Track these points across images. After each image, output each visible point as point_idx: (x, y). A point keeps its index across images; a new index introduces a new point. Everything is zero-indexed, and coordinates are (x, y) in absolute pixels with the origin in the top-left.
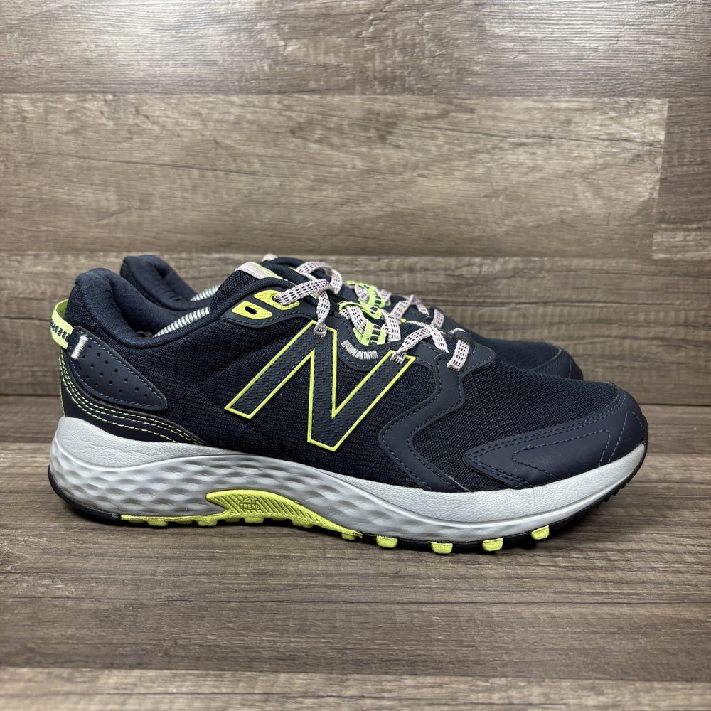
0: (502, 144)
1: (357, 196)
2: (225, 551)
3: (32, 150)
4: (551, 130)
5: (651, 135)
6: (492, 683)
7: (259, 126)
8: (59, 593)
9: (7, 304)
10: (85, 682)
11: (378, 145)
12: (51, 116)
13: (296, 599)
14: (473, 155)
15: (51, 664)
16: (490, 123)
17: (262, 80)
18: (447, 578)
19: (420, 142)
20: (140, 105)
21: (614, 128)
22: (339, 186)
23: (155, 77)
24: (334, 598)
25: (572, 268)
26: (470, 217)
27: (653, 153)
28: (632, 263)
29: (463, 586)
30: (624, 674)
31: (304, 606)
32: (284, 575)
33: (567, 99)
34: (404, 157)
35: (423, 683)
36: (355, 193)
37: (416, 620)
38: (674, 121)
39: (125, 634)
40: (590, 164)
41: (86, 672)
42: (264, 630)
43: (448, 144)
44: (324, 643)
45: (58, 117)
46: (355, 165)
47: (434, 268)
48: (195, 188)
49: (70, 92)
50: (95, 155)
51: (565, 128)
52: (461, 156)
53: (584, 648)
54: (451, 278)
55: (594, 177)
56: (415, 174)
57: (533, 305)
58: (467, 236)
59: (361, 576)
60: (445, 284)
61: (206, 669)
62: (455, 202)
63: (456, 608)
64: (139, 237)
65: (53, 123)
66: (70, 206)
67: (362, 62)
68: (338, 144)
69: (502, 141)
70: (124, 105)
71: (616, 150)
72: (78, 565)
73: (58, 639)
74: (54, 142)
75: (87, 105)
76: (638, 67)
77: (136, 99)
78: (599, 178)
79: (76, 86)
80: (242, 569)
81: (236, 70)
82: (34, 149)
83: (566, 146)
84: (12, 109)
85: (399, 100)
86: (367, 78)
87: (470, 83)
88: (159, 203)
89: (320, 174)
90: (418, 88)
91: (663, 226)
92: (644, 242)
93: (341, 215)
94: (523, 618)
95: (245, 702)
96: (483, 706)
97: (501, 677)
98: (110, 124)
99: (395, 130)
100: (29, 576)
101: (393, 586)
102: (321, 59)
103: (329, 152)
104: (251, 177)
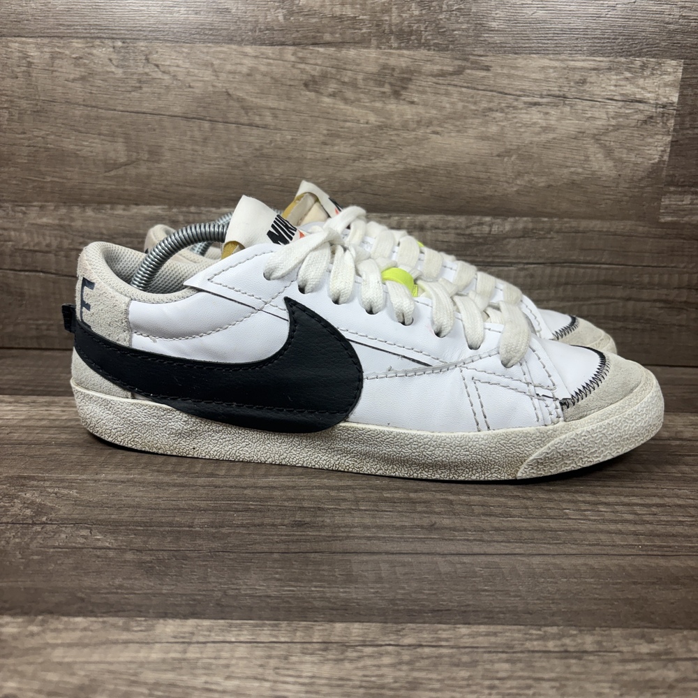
0: (516, 103)
1: (370, 152)
2: (259, 503)
3: (37, 98)
4: (566, 89)
5: (665, 97)
6: (545, 632)
7: (272, 78)
8: (99, 544)
9: (11, 256)
10: (141, 631)
11: (393, 101)
12: (57, 61)
13: (338, 550)
14: (487, 114)
15: (104, 613)
16: (506, 82)
17: (276, 30)
18: (483, 531)
19: (434, 98)
20: (150, 53)
21: (629, 89)
22: (352, 142)
23: (166, 24)
24: (375, 549)
25: (581, 229)
26: (482, 175)
27: (666, 115)
28: (641, 226)
29: (500, 538)
30: (670, 623)
31: (347, 557)
32: (321, 526)
33: (584, 58)
34: (418, 114)
35: (478, 632)
36: (368, 149)
37: (459, 570)
38: (688, 83)
39: (173, 585)
40: (603, 125)
41: (141, 621)
42: (312, 581)
43: (462, 101)
44: (374, 593)
45: (65, 63)
46: (368, 120)
47: (445, 227)
48: (205, 139)
49: (77, 38)
50: (103, 104)
51: (579, 88)
52: (475, 114)
53: (628, 598)
54: (461, 237)
55: (606, 138)
56: (428, 131)
57: (541, 266)
58: (480, 195)
59: (397, 528)
60: (455, 243)
61: (260, 618)
62: (467, 161)
63: (497, 559)
64: (147, 190)
65: (60, 70)
66: (77, 156)
67: (379, 15)
68: (352, 98)
69: (517, 100)
70: (134, 52)
71: (630, 111)
72: (113, 517)
73: (107, 589)
74: (60, 90)
75: (94, 51)
76: (655, 27)
77: (146, 47)
78: (610, 140)
79: (84, 31)
80: (279, 521)
81: (250, 19)
82: (39, 96)
83: (579, 107)
84: (17, 54)
85: (414, 55)
86: (384, 32)
87: (487, 39)
88: (168, 155)
89: (333, 129)
90: (434, 43)
91: (672, 189)
92: (652, 205)
93: (352, 171)
94: (563, 569)
95: (305, 651)
96: (540, 654)
97: (552, 626)
98: (119, 72)
99: (410, 86)
100: (66, 527)
101: (431, 538)
102: (338, 10)
103: (342, 107)
104: (263, 130)
